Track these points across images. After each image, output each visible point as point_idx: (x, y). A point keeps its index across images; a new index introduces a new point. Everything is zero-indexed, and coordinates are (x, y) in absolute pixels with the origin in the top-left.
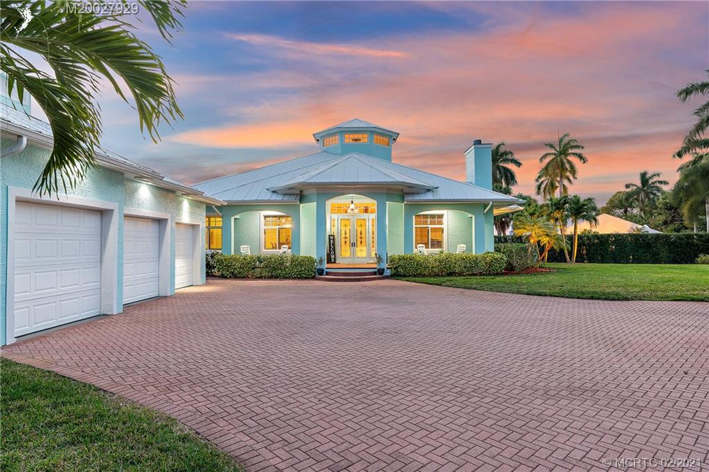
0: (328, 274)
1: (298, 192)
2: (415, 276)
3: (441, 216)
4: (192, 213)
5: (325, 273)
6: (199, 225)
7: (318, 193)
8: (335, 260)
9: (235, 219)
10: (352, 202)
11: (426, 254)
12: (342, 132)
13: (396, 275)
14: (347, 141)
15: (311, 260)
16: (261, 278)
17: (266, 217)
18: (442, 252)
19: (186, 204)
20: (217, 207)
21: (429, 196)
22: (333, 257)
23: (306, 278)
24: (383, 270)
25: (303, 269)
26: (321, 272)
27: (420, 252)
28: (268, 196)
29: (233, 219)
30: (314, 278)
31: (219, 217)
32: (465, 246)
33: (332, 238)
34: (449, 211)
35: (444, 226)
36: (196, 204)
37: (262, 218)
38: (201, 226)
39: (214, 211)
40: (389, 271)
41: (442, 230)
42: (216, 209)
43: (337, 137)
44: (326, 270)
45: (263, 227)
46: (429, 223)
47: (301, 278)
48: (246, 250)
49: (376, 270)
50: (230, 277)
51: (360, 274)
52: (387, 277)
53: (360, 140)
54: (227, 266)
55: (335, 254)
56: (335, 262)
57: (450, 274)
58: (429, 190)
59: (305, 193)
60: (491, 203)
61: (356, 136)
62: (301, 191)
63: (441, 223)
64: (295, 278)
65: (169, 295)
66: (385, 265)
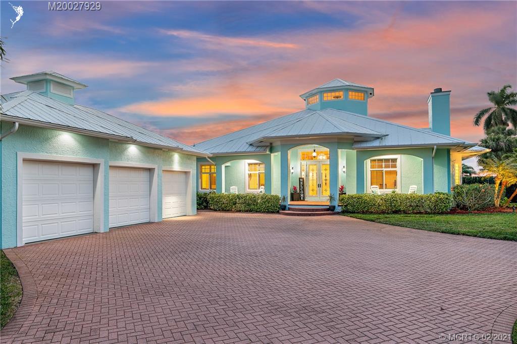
0: (289, 209)
1: (268, 144)
2: (363, 213)
3: (394, 160)
4: (182, 163)
5: (287, 208)
6: (190, 172)
7: (281, 145)
8: (304, 198)
9: (225, 166)
10: (314, 150)
11: (379, 194)
12: (321, 92)
13: (344, 212)
14: (325, 99)
15: (276, 198)
16: (240, 211)
17: (249, 164)
18: (394, 192)
19: (176, 157)
20: (209, 158)
21: (376, 143)
22: (302, 195)
23: (273, 212)
24: (334, 207)
25: (270, 205)
26: (284, 208)
27: (373, 192)
28: (246, 148)
29: (223, 167)
30: (278, 212)
31: (213, 165)
32: (416, 187)
33: (301, 180)
34: (402, 155)
35: (398, 169)
36: (187, 156)
37: (247, 165)
38: (191, 173)
39: (208, 161)
40: (340, 208)
41: (396, 172)
42: (209, 160)
43: (317, 96)
44: (288, 206)
45: (247, 172)
46: (384, 166)
47: (268, 212)
48: (234, 190)
49: (328, 207)
50: (219, 210)
51: (313, 210)
52: (338, 213)
53: (341, 97)
54: (216, 202)
55: (304, 193)
56: (304, 200)
57: (396, 212)
58: (378, 138)
59: (274, 145)
60: (435, 147)
61: (337, 94)
62: (271, 144)
63: (395, 166)
64: (264, 212)
65: (156, 221)
66: (336, 203)
